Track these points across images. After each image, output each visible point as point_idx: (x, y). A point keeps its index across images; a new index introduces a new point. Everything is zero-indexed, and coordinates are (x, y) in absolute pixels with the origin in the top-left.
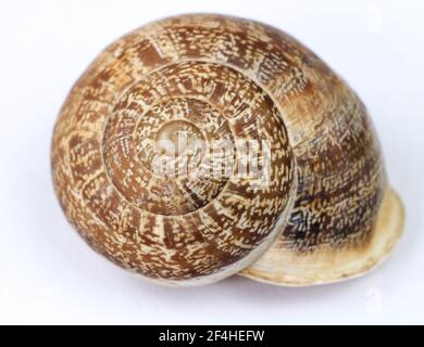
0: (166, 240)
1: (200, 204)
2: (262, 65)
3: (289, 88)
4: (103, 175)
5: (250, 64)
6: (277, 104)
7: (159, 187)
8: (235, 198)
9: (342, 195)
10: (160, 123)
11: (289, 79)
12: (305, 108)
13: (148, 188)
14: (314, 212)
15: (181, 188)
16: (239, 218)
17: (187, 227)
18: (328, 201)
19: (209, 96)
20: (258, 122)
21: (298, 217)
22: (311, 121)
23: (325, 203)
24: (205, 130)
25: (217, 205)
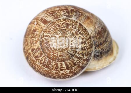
0: (66, 68)
1: (73, 56)
2: (75, 15)
3: (84, 19)
4: (44, 56)
5: (72, 16)
6: (82, 24)
7: (61, 55)
8: (81, 51)
9: (105, 43)
11: (83, 17)
12: (89, 23)
13: (58, 56)
14: (100, 49)
15: (67, 53)
17: (71, 63)
18: (102, 45)
19: (66, 27)
20: (80, 30)
21: (96, 51)
22: (92, 26)
23: (102, 46)
24: (68, 36)
25: (77, 55)
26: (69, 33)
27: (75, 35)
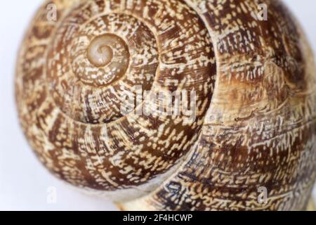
0: (50, 133)
1: (91, 121)
2: (230, 35)
3: (238, 70)
4: (45, 46)
5: (223, 27)
6: (217, 78)
7: (69, 84)
8: (120, 134)
9: (227, 195)
10: (104, 29)
11: (244, 61)
13: (60, 79)
14: (192, 192)
15: (83, 96)
16: (115, 153)
17: (71, 132)
18: (210, 191)
19: (161, 32)
20: (183, 81)
21: (176, 187)
22: (236, 111)
23: (205, 191)
24: (134, 59)
25: (104, 131)
26: (146, 53)
27: (156, 78)
